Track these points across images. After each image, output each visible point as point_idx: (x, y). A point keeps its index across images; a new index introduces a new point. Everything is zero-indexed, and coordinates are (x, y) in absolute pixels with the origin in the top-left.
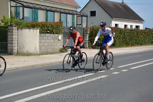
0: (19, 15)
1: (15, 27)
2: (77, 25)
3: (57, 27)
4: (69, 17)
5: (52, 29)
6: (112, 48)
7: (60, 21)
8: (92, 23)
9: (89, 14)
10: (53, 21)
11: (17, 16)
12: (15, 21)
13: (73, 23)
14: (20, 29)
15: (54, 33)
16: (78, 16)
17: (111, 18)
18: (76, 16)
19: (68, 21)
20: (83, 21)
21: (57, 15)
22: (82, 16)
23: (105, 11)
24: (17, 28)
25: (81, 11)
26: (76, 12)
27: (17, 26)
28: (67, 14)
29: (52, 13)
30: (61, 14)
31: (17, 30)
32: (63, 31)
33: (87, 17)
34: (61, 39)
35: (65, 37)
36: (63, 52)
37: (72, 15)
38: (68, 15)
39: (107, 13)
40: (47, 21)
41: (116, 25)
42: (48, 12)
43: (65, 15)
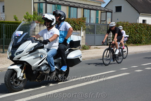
0: (42, 11)
1: (38, 23)
2: (101, 21)
3: (80, 23)
4: (93, 13)
5: (74, 26)
6: (138, 45)
7: (83, 17)
8: (118, 19)
9: (114, 10)
10: (76, 17)
11: (40, 13)
12: (38, 18)
13: (97, 19)
14: (42, 25)
15: (76, 30)
16: (102, 11)
17: (138, 14)
18: (100, 12)
19: (91, 17)
20: (107, 17)
21: (80, 11)
22: (107, 12)
23: (132, 6)
24: (40, 25)
25: (105, 7)
26: (100, 8)
27: (40, 22)
28: (90, 9)
29: (76, 9)
30: (85, 10)
31: (40, 26)
32: (85, 28)
33: (112, 12)
34: (83, 36)
35: (88, 34)
36: (85, 49)
37: (95, 11)
38: (91, 11)
39: (134, 8)
40: (70, 18)
41: (144, 21)
42: (71, 8)
43: (89, 10)
